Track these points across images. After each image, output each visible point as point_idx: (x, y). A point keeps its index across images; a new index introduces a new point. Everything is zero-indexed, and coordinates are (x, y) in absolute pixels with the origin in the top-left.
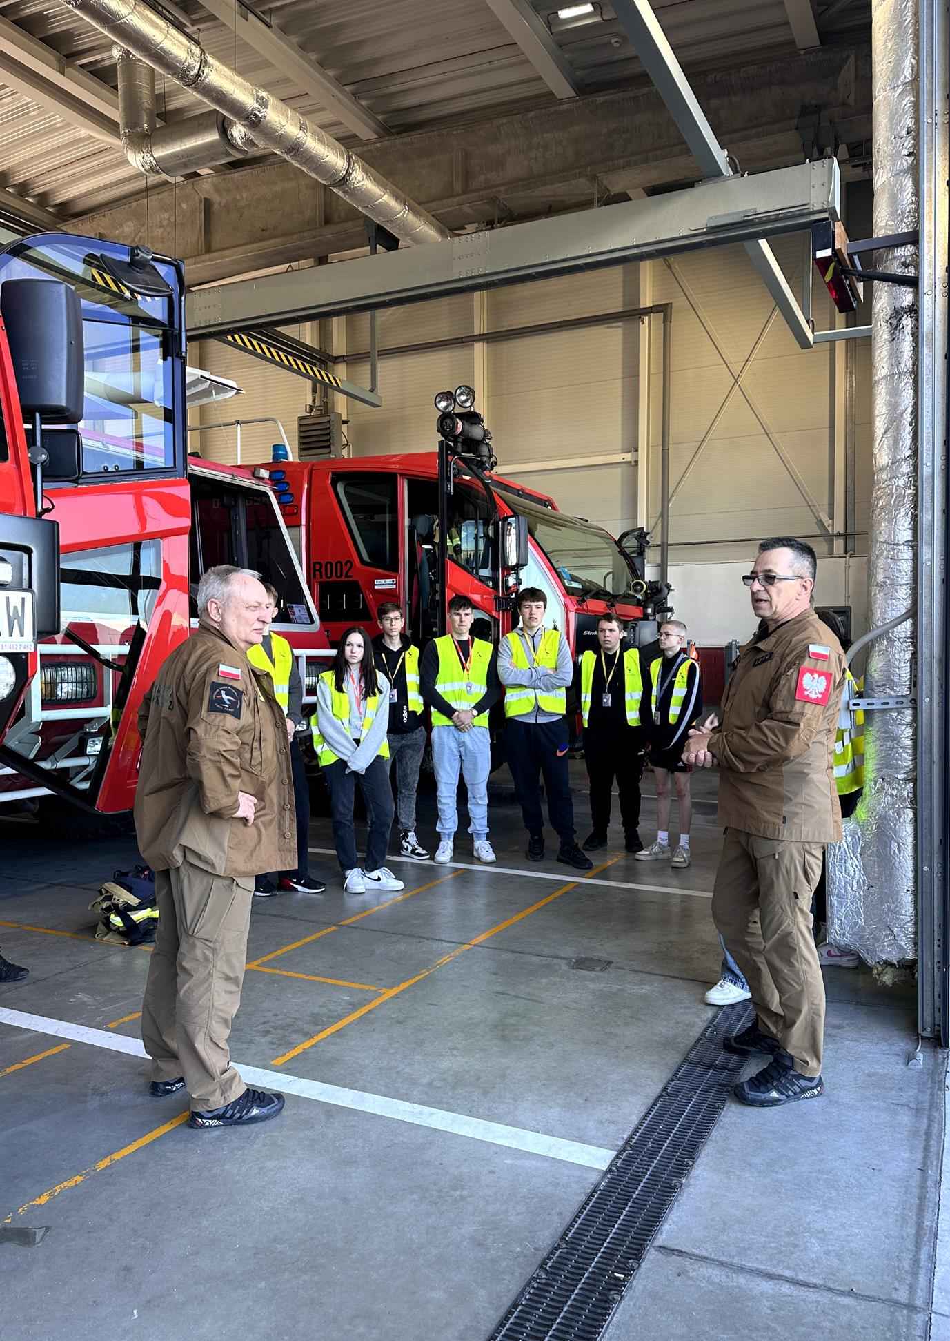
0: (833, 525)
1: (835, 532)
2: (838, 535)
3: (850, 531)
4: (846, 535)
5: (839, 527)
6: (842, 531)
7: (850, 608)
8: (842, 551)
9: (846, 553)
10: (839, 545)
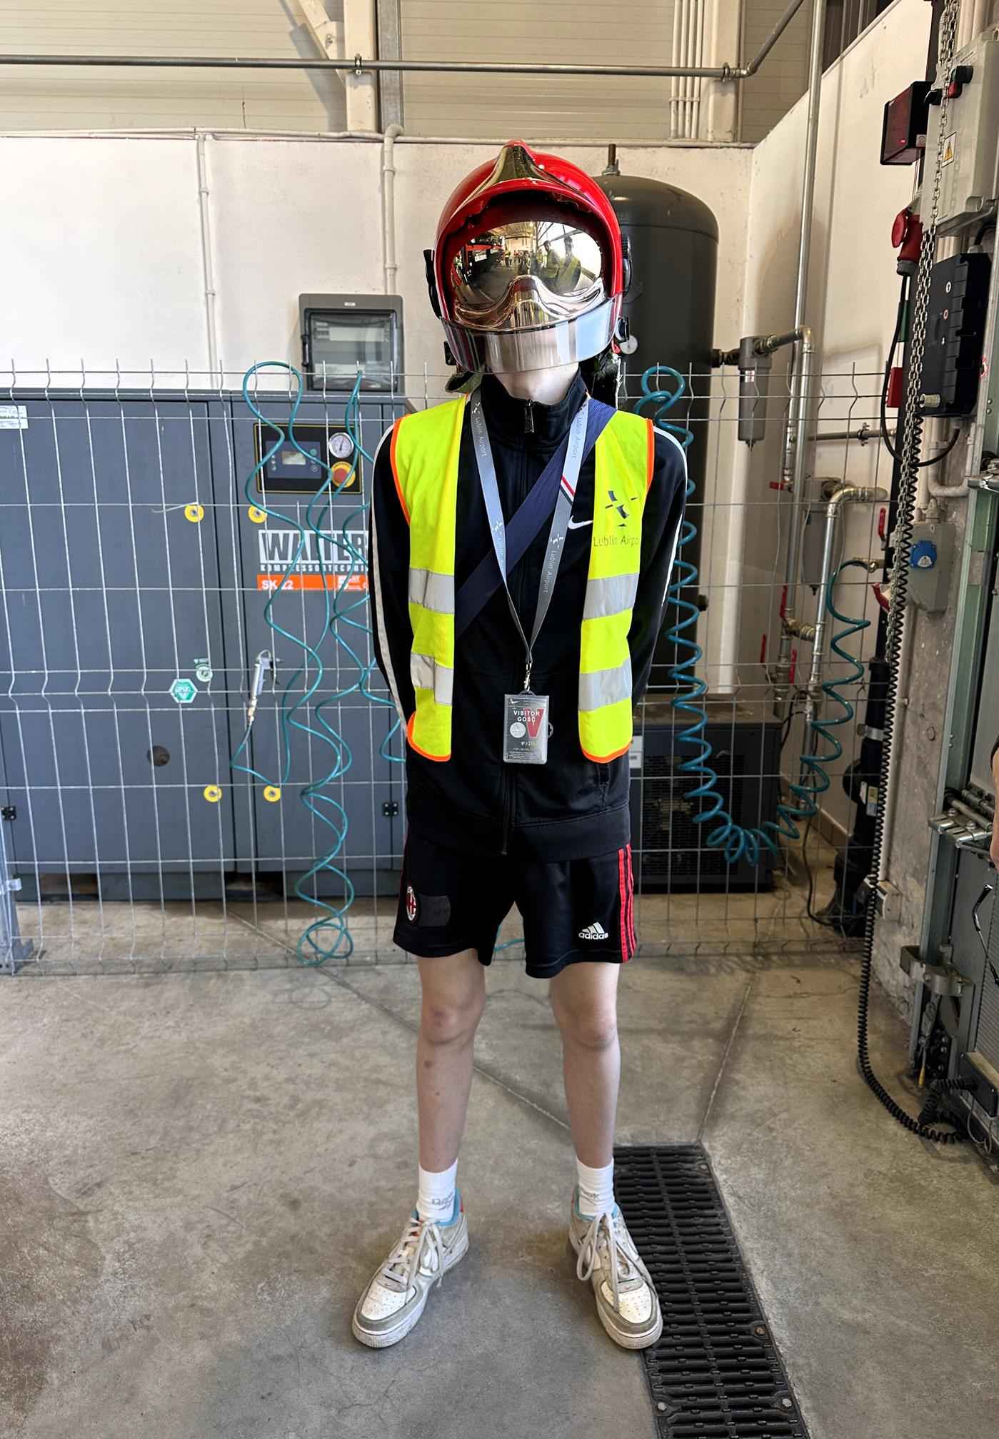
0: (341, 40)
1: (350, 56)
2: (356, 67)
3: (388, 57)
4: (378, 69)
5: (359, 45)
6: (367, 55)
7: (398, 300)
8: (370, 124)
9: (379, 130)
10: (360, 96)
